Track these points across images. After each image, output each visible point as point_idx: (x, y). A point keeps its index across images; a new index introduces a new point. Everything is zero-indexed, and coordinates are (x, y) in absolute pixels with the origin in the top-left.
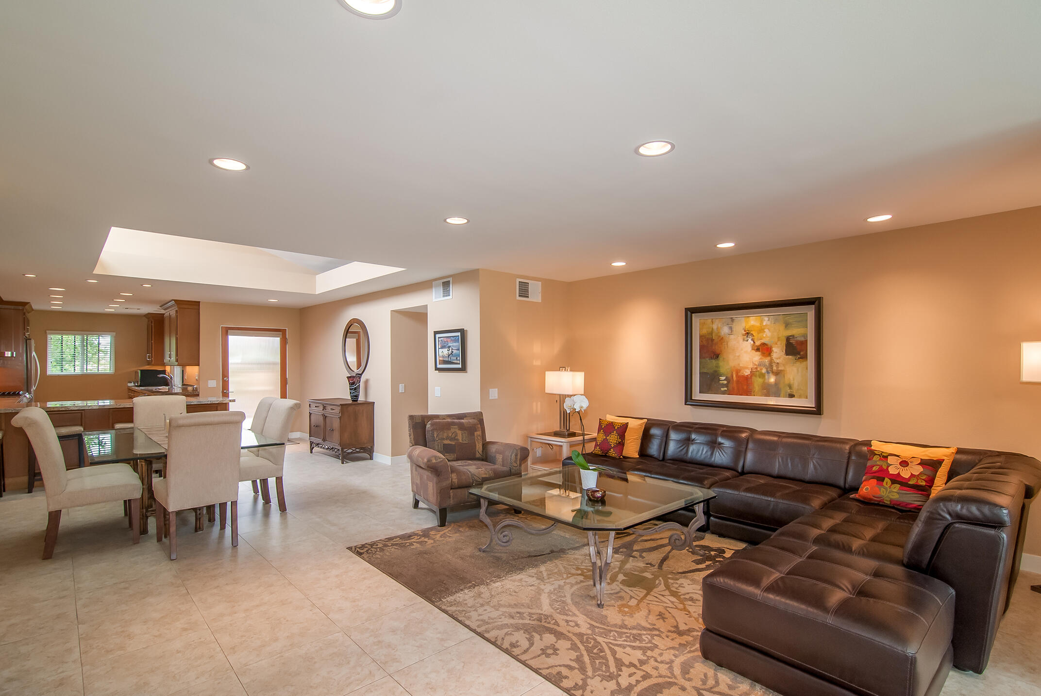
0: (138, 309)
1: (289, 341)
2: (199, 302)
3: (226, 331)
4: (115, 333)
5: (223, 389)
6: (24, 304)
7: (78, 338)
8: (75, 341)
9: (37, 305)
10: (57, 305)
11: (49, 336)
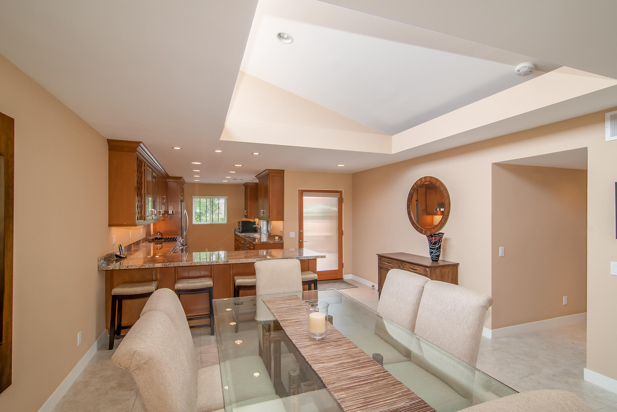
0: (241, 180)
1: (344, 200)
2: (284, 171)
3: (302, 193)
4: (227, 197)
5: (299, 239)
6: (180, 178)
7: (208, 200)
8: (206, 203)
9: (187, 180)
10: (197, 179)
11: (193, 199)
